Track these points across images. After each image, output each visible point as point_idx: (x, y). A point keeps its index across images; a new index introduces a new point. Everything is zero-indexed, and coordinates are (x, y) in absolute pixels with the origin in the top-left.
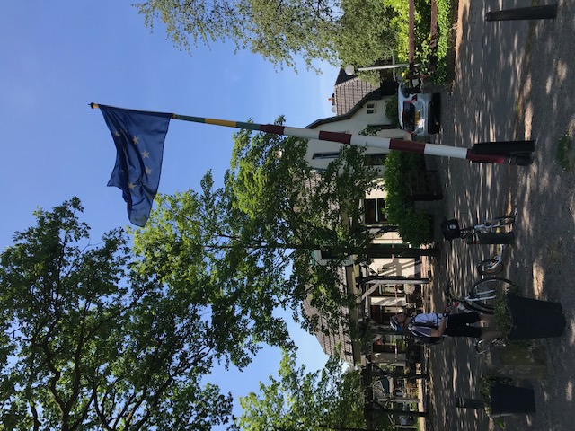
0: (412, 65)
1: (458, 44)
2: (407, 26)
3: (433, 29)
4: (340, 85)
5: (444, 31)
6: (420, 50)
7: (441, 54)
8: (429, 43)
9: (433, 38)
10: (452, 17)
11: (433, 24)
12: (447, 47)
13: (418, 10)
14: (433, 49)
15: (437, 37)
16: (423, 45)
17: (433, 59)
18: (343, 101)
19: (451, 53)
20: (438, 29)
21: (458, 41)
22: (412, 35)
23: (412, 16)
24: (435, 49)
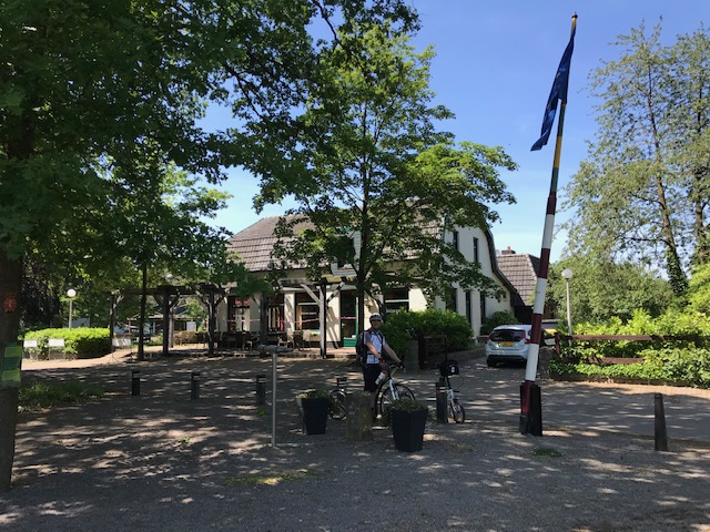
0: (570, 337)
1: (592, 384)
2: (612, 333)
3: (609, 360)
4: (529, 260)
5: (607, 371)
6: (586, 347)
7: (581, 368)
8: (594, 355)
9: (598, 359)
10: (622, 379)
11: (614, 360)
12: (589, 373)
13: (630, 345)
14: (587, 359)
15: (600, 363)
16: (592, 349)
17: (577, 359)
18: (510, 264)
19: (583, 377)
20: (608, 365)
21: (596, 384)
22: (603, 339)
23: (623, 338)
24: (587, 362)
